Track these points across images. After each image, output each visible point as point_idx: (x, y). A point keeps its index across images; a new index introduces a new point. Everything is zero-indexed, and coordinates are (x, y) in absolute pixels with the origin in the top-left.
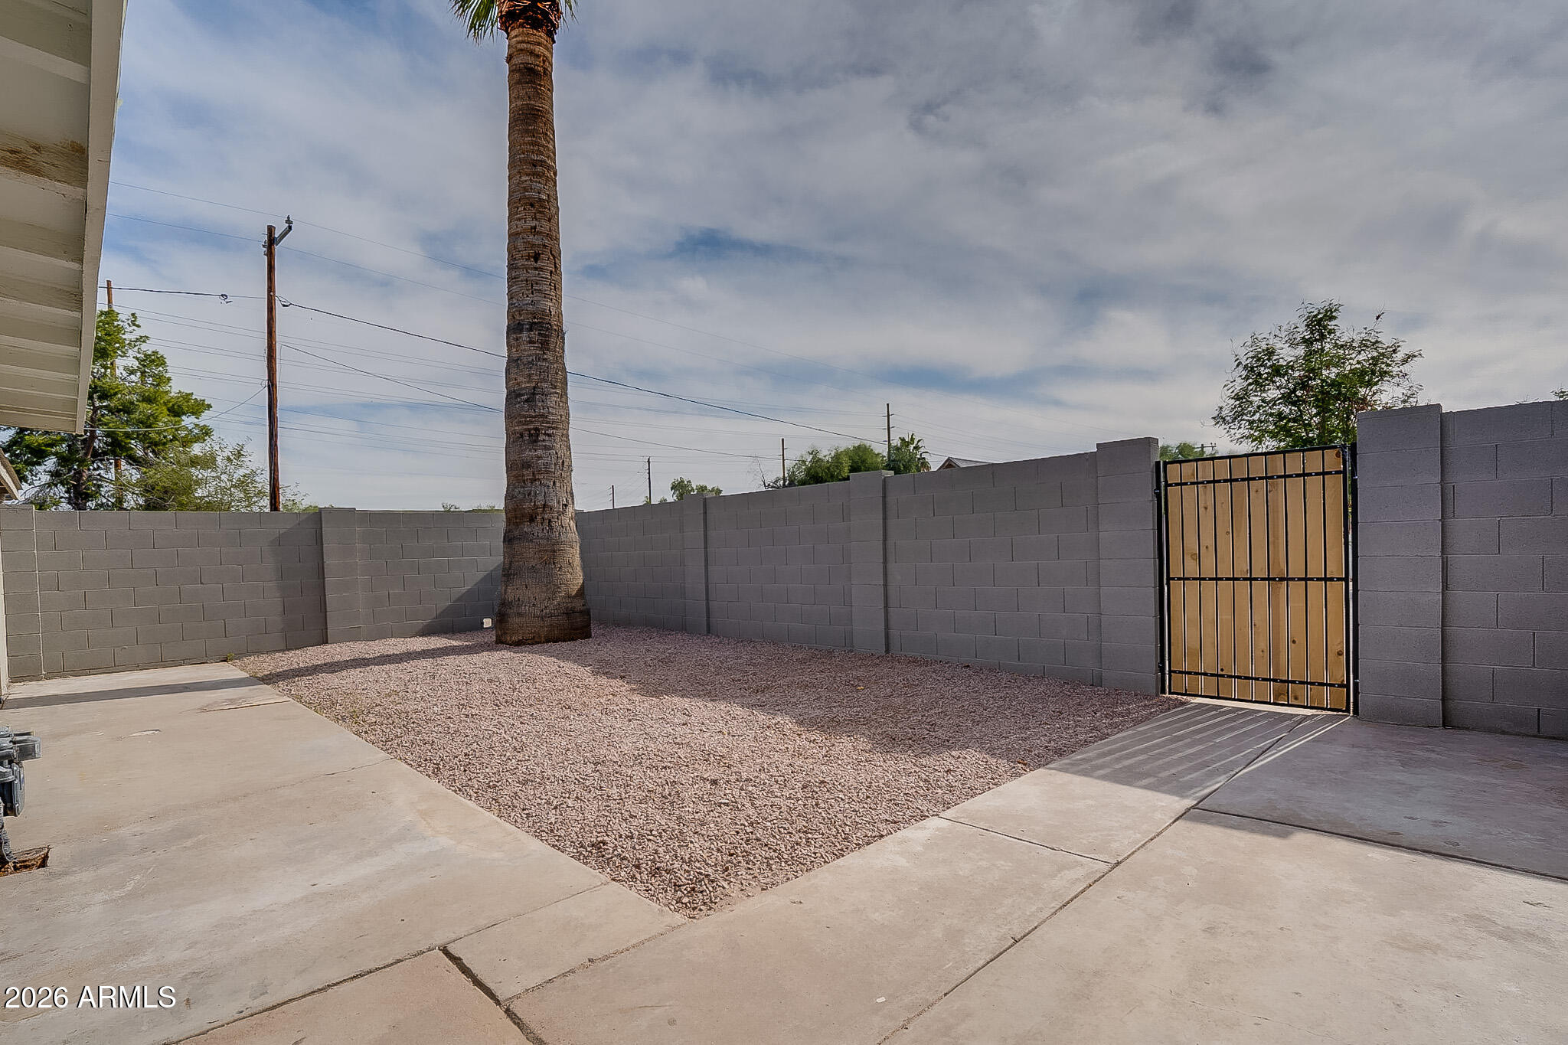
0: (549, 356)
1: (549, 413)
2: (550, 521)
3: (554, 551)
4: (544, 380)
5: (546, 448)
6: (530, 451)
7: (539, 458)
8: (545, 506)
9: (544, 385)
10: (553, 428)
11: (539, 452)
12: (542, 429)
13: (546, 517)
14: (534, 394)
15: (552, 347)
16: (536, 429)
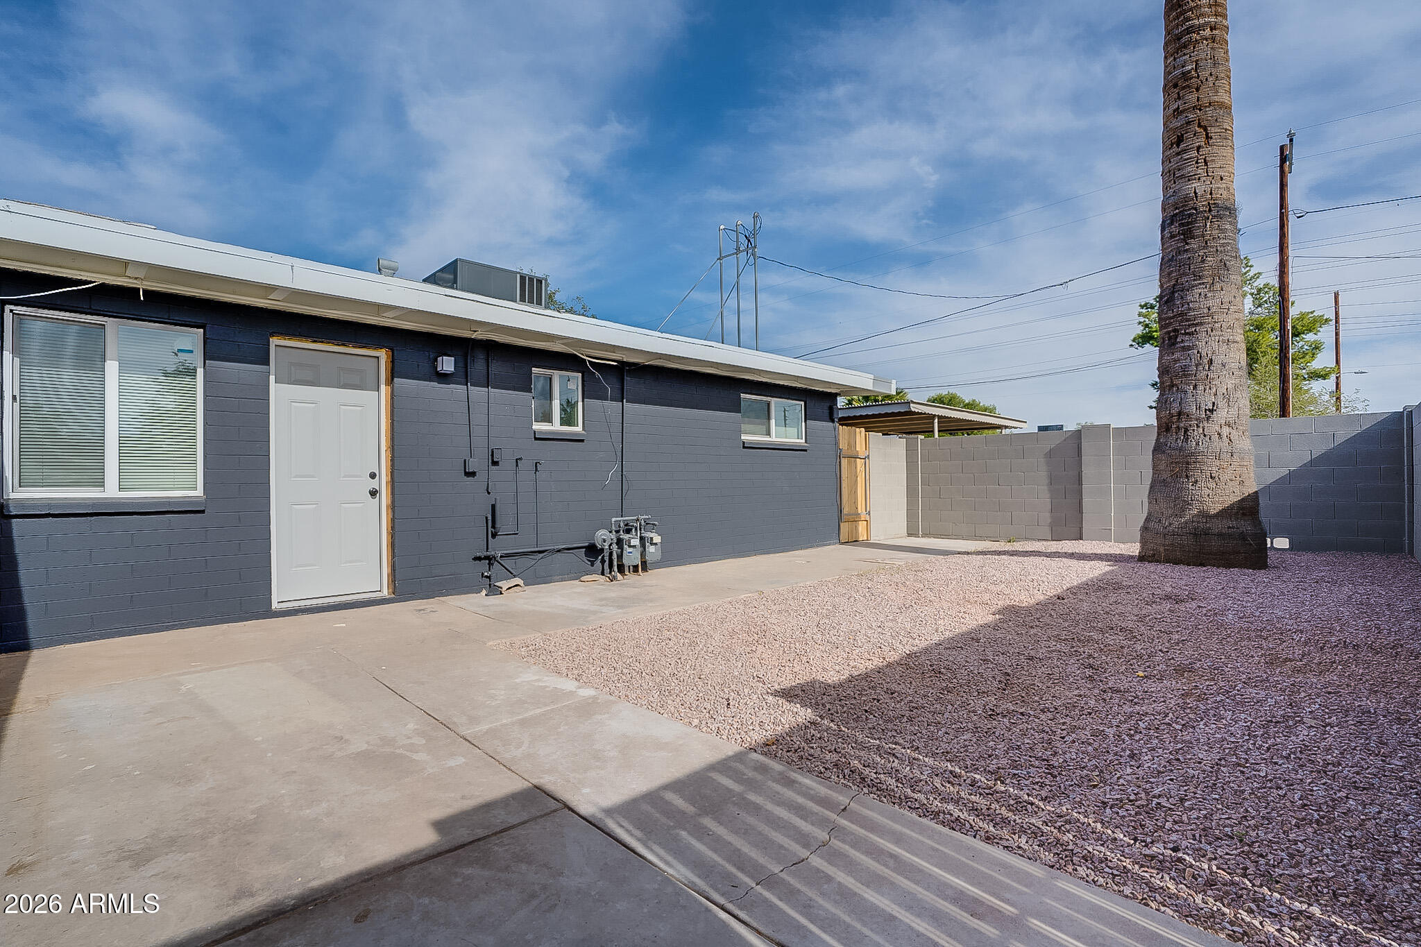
0: (1194, 244)
1: (1189, 309)
2: (1186, 430)
3: (1188, 463)
4: (1185, 274)
5: (1184, 349)
6: (1168, 355)
7: (1176, 361)
8: (1180, 414)
9: (1184, 279)
10: (1197, 325)
11: (1176, 355)
12: (1181, 330)
13: (1182, 425)
14: (1173, 293)
15: (1197, 232)
16: (1175, 330)
